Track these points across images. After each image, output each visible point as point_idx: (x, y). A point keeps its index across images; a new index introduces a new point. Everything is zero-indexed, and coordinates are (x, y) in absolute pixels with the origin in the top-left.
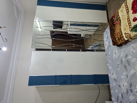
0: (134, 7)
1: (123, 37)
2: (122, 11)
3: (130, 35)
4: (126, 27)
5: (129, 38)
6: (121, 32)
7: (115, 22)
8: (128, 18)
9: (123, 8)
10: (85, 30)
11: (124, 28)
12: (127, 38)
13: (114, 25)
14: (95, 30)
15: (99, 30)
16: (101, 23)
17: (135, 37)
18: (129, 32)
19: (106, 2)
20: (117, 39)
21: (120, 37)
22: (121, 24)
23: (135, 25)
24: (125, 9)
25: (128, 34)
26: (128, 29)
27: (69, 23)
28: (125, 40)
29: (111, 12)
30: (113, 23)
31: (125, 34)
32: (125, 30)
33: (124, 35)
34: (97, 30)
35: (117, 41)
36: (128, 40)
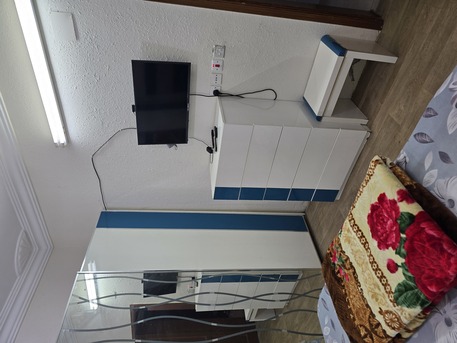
0: (378, 231)
1: (379, 324)
2: (348, 240)
3: (399, 319)
4: (377, 291)
5: (398, 329)
6: (367, 306)
7: (339, 272)
8: (373, 262)
9: (348, 231)
10: (254, 298)
11: (371, 294)
12: (394, 328)
13: (339, 281)
14: (287, 297)
15: (300, 296)
16: (303, 270)
17: (418, 324)
18: (390, 307)
19: (303, 209)
20: (362, 334)
21: (371, 325)
22: (360, 279)
23: (399, 284)
24: (354, 234)
25: (391, 312)
26: (384, 297)
27: (199, 275)
28: (389, 336)
29: (324, 235)
30: (334, 274)
31: (381, 312)
32: (377, 300)
33: (379, 318)
34: (294, 295)
35: (366, 340)
36: (399, 336)
